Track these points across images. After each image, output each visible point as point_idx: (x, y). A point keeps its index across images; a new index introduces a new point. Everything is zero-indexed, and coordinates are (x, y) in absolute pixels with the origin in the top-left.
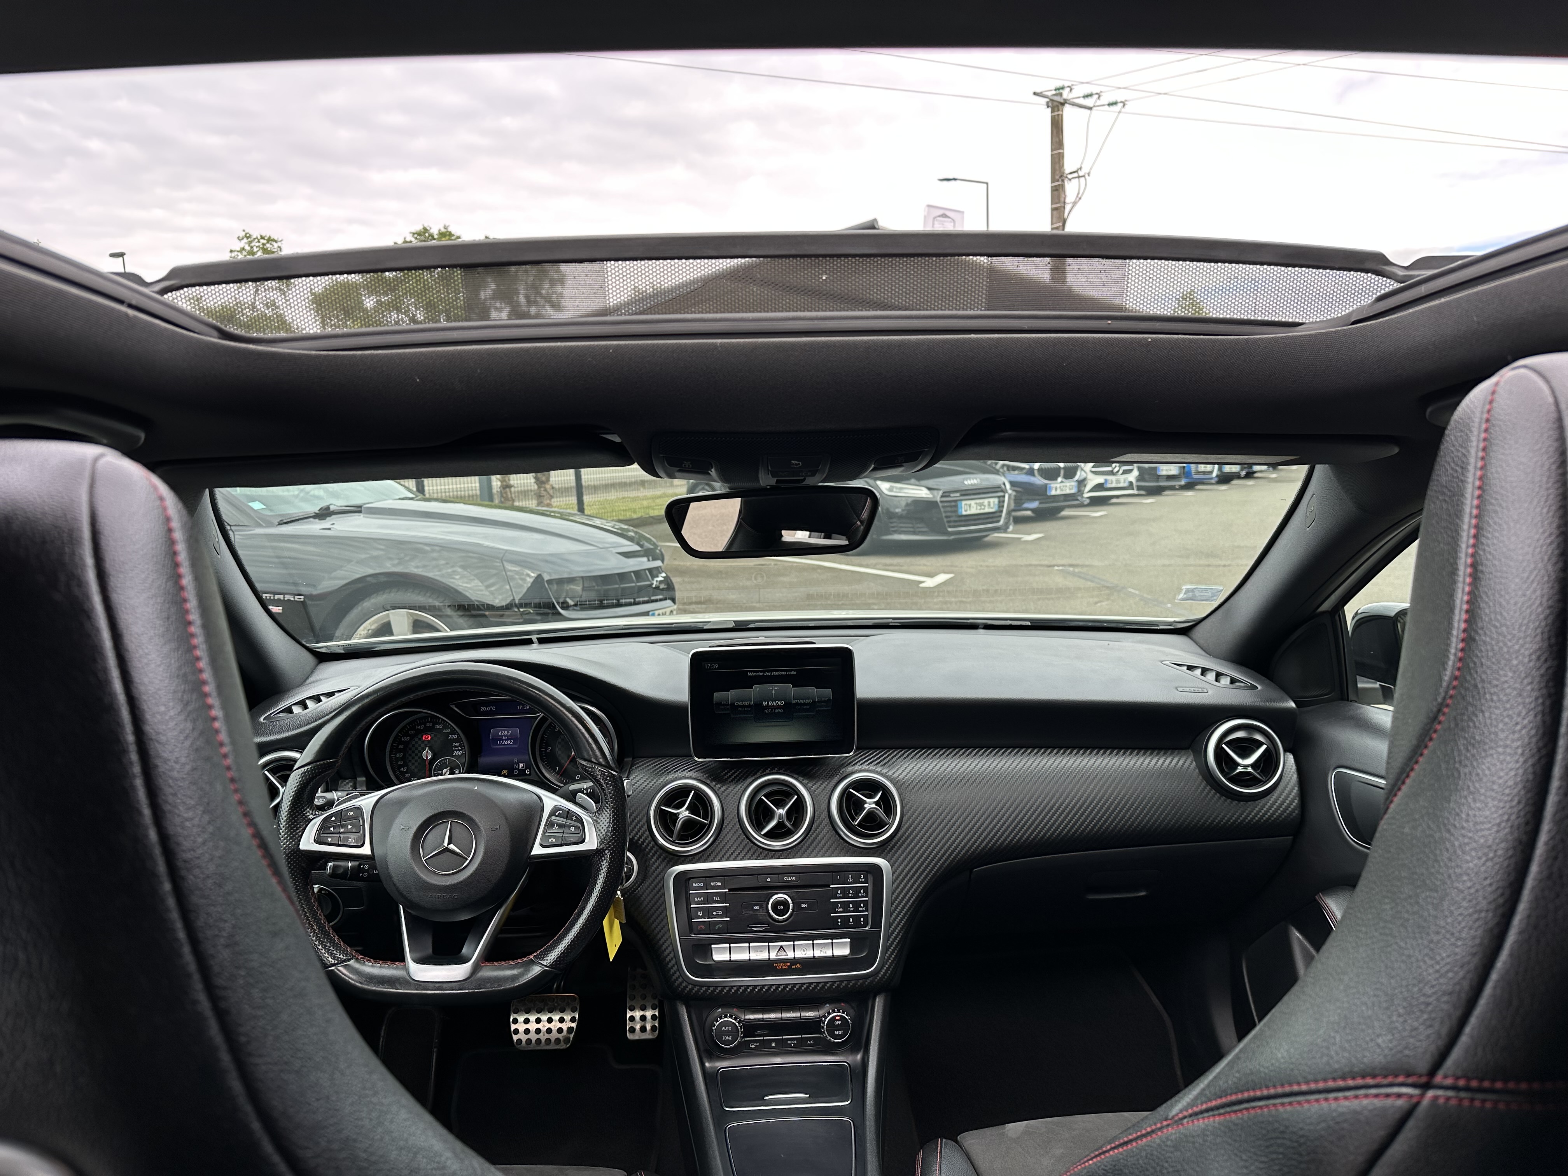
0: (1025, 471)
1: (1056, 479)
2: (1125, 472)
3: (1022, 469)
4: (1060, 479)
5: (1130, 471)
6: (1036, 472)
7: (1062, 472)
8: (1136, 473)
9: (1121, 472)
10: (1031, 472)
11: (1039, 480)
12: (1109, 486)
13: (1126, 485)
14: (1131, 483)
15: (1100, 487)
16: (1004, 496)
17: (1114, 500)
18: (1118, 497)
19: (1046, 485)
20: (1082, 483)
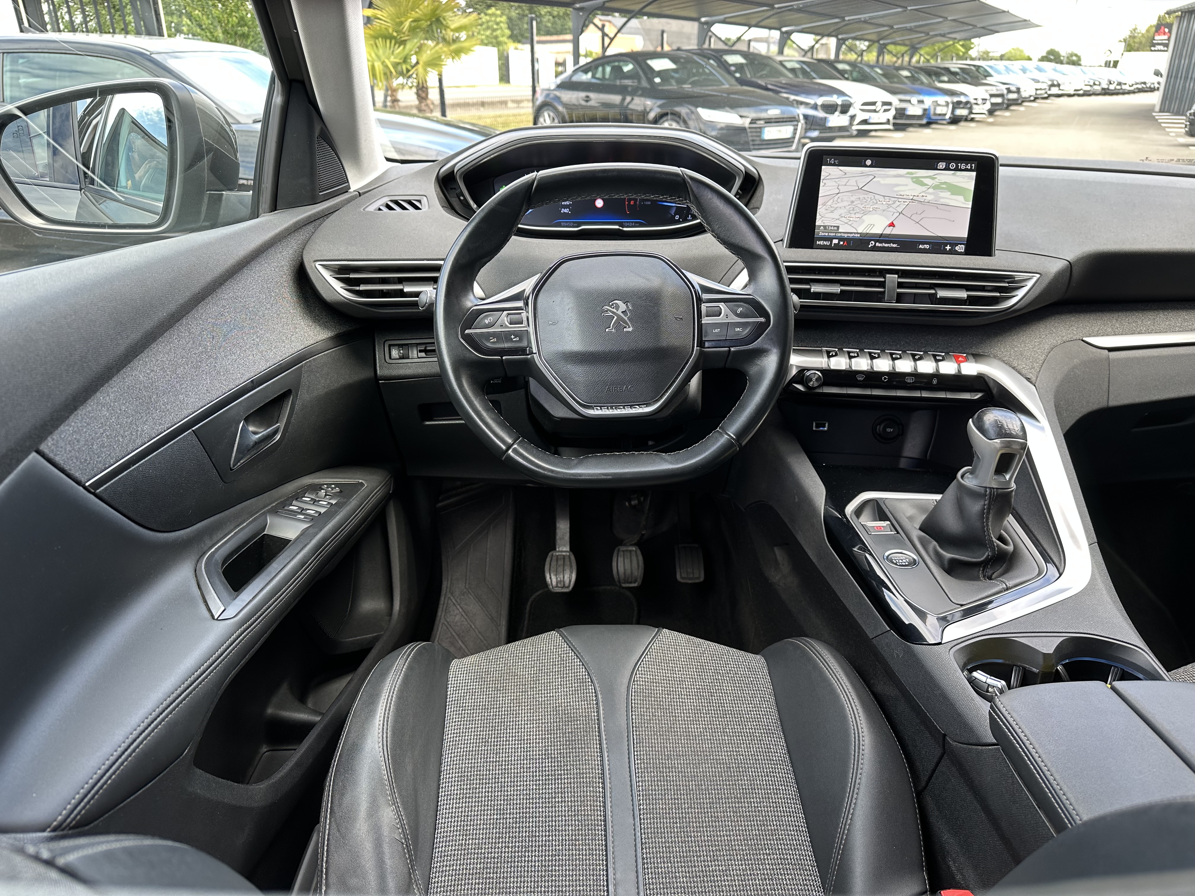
0: (810, 106)
1: (833, 113)
2: (885, 111)
3: (806, 104)
4: (837, 113)
5: (888, 110)
6: (819, 108)
7: (839, 109)
8: (893, 112)
9: (882, 110)
10: (815, 107)
11: (821, 114)
12: (871, 121)
13: (885, 121)
14: (888, 120)
15: (865, 122)
16: (797, 125)
17: (873, 134)
18: (876, 130)
19: (825, 118)
20: (853, 117)
